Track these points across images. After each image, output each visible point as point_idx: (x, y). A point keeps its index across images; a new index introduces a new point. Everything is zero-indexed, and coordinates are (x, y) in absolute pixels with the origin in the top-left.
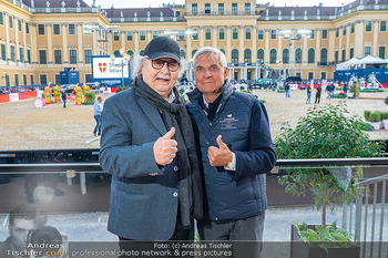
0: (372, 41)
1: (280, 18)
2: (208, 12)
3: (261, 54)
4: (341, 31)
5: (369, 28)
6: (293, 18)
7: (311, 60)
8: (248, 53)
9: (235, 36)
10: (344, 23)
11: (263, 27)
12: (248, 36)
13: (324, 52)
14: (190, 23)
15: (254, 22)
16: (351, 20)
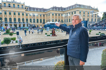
0: (54, 18)
1: (32, 10)
2: (10, 6)
3: (27, 20)
4: (47, 15)
5: (53, 15)
6: (36, 11)
7: (41, 22)
8: (23, 19)
9: (19, 14)
10: (48, 13)
11: (27, 12)
12: (23, 15)
13: (44, 20)
14: (3, 9)
15: (24, 11)
16: (49, 12)
